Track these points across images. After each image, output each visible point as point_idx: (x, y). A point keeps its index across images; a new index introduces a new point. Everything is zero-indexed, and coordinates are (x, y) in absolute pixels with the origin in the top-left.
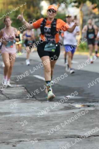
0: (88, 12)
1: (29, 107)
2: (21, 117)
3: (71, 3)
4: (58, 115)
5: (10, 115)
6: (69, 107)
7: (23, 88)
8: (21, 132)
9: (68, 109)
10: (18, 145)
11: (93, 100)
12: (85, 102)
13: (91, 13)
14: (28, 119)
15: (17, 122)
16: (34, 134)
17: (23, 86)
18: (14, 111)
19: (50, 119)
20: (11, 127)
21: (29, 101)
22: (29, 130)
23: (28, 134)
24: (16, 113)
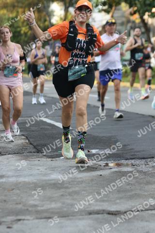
0: (124, 20)
1: (32, 167)
2: (20, 183)
3: (97, 6)
4: (78, 179)
5: (4, 180)
6: (94, 166)
7: (23, 137)
8: (20, 206)
9: (93, 169)
10: (16, 226)
11: (132, 155)
12: (119, 159)
13: (129, 21)
14: (31, 185)
15: (14, 191)
16: (39, 208)
17: (23, 135)
18: (10, 173)
19: (65, 185)
20: (4, 198)
21: (32, 158)
22: (32, 202)
23: (30, 209)
24: (13, 176)
